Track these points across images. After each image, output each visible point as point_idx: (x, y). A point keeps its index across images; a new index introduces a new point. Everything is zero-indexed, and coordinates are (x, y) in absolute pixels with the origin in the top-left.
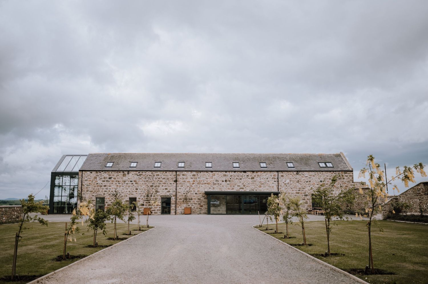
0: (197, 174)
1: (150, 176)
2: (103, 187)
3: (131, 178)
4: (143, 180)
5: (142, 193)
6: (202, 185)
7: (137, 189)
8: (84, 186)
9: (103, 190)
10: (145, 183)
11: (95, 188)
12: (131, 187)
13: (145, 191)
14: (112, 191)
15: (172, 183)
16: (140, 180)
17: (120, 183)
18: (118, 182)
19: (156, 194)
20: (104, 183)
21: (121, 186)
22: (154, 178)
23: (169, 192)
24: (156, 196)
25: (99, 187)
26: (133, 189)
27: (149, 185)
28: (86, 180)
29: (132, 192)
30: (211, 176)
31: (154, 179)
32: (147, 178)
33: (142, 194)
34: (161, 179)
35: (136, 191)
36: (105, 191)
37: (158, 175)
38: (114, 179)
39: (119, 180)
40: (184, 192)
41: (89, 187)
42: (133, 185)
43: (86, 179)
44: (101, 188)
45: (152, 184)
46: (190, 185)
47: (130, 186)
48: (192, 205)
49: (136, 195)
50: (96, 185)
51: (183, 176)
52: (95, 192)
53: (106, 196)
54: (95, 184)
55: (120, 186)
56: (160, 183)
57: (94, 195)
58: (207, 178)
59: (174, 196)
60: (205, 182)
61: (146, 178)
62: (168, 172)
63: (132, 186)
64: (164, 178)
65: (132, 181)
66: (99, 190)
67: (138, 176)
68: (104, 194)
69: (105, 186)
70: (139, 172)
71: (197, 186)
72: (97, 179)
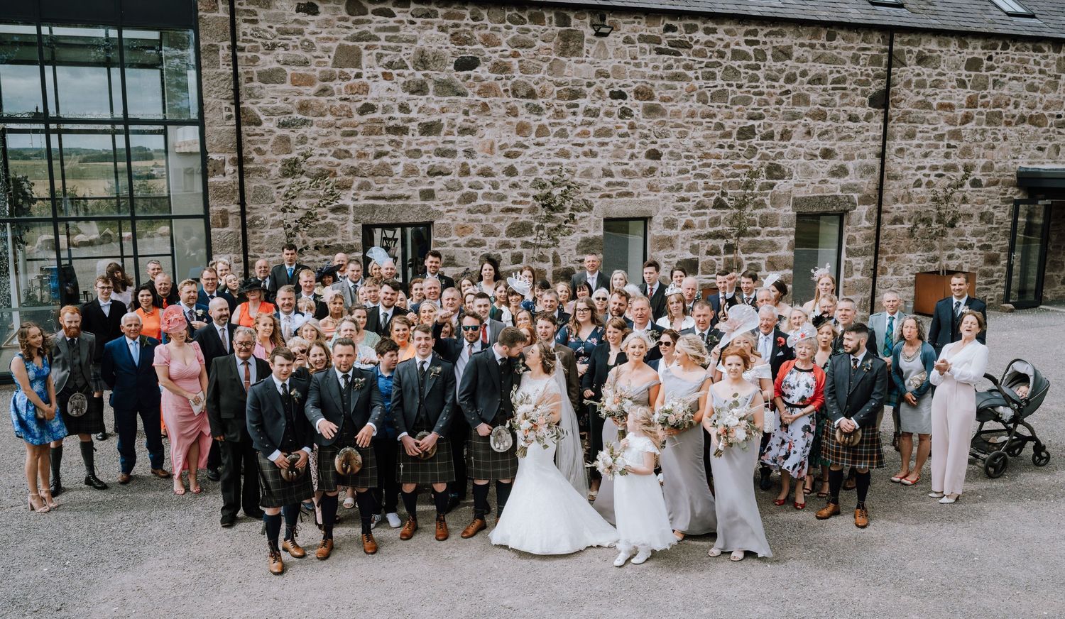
0: (990, 58)
1: (737, 55)
2: (413, 139)
3: (617, 70)
4: (697, 84)
5: (685, 183)
6: (1008, 130)
7: (654, 155)
8: (259, 123)
9: (417, 162)
10: (705, 108)
11: (353, 149)
12: (614, 139)
13: (707, 171)
14: (486, 173)
15: (862, 112)
16: (677, 83)
17: (539, 102)
18: (526, 101)
19: (772, 186)
20: (421, 100)
21: (547, 134)
22: (760, 74)
23: (841, 172)
24: (768, 202)
25: (387, 138)
26: (633, 156)
27: (728, 124)
28: (269, 77)
29: (625, 173)
30: (1053, 70)
31: (763, 85)
32: (718, 72)
33: (690, 189)
34: (800, 86)
35: (651, 171)
36: (434, 173)
37: (785, 54)
38: (492, 70)
39: (532, 80)
40: (920, 175)
41: (303, 140)
42: (632, 127)
43: (268, 62)
44: (398, 144)
45: (750, 118)
46: (952, 128)
47: (607, 133)
48: (950, 257)
49: (652, 196)
50: (357, 118)
51: (918, 69)
52: (357, 181)
53: (440, 214)
54: (349, 115)
55: (542, 131)
56: (798, 109)
57: (351, 204)
58: (1032, 88)
59: (865, 200)
60: (1023, 110)
61: (712, 76)
62: (844, 33)
63: (625, 129)
64: (819, 80)
65: (622, 96)
66: (386, 159)
67: (660, 52)
68: (428, 195)
69: (429, 129)
70: (668, 22)
71: (984, 131)
72: (366, 72)
